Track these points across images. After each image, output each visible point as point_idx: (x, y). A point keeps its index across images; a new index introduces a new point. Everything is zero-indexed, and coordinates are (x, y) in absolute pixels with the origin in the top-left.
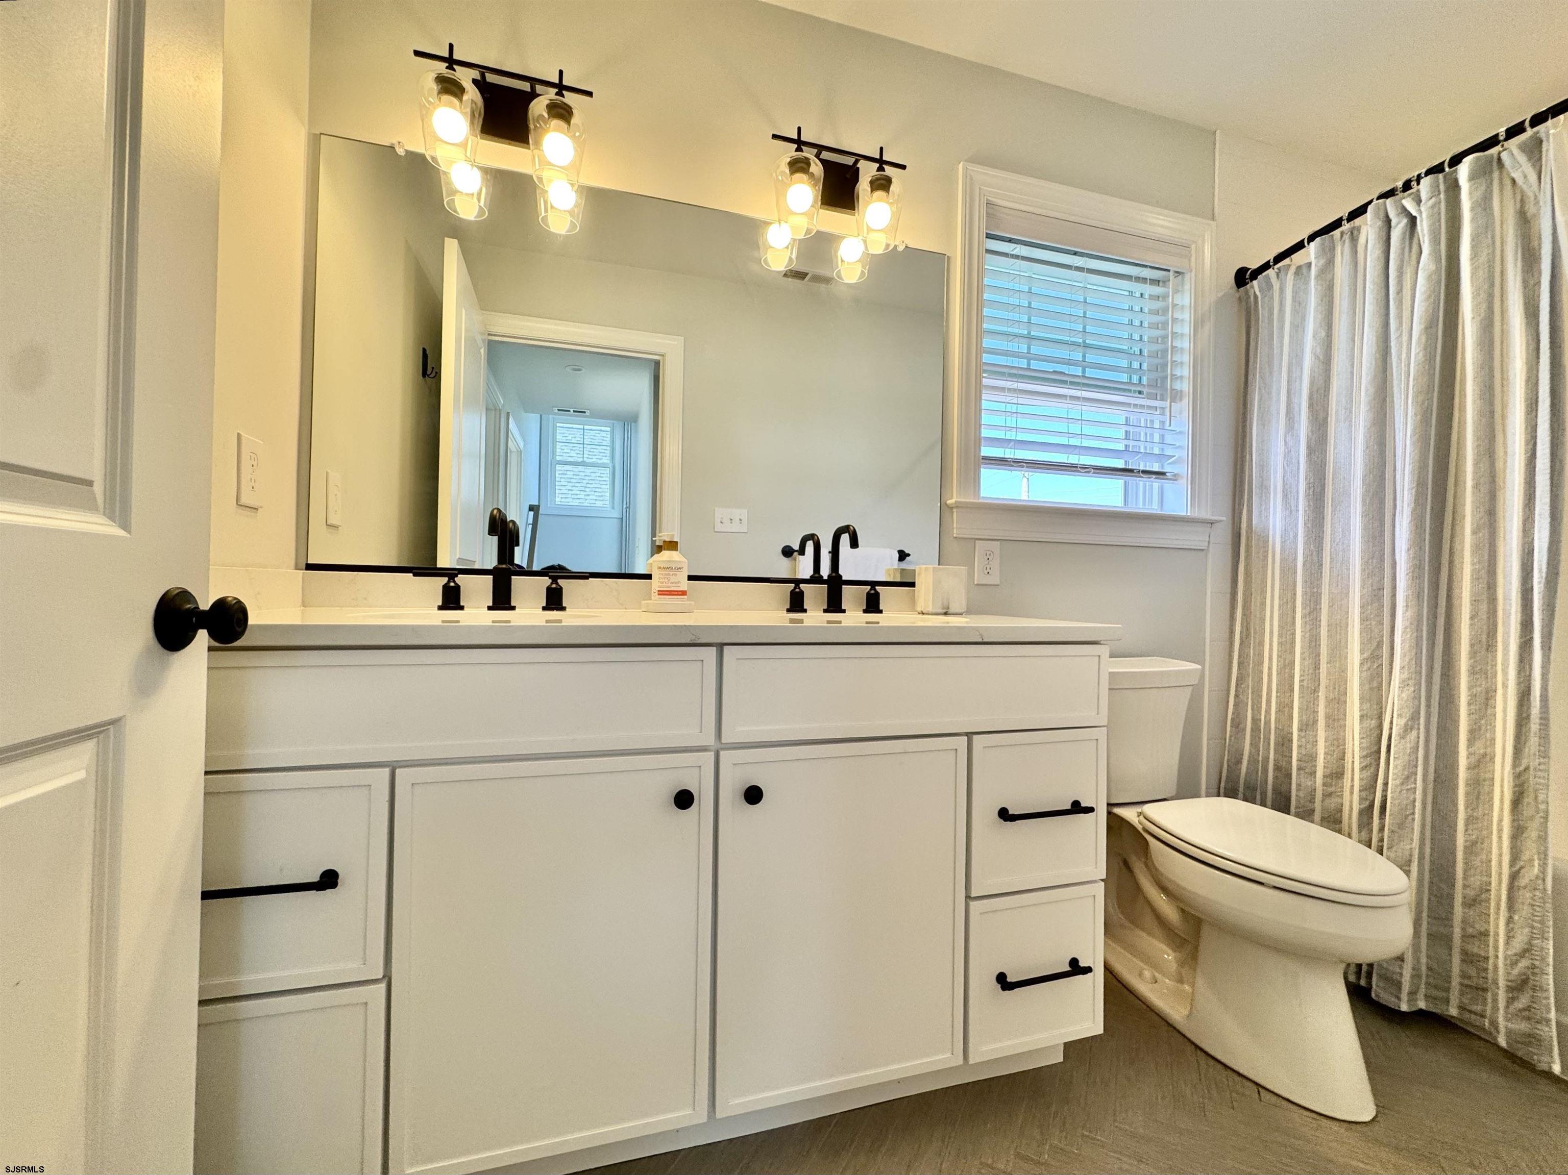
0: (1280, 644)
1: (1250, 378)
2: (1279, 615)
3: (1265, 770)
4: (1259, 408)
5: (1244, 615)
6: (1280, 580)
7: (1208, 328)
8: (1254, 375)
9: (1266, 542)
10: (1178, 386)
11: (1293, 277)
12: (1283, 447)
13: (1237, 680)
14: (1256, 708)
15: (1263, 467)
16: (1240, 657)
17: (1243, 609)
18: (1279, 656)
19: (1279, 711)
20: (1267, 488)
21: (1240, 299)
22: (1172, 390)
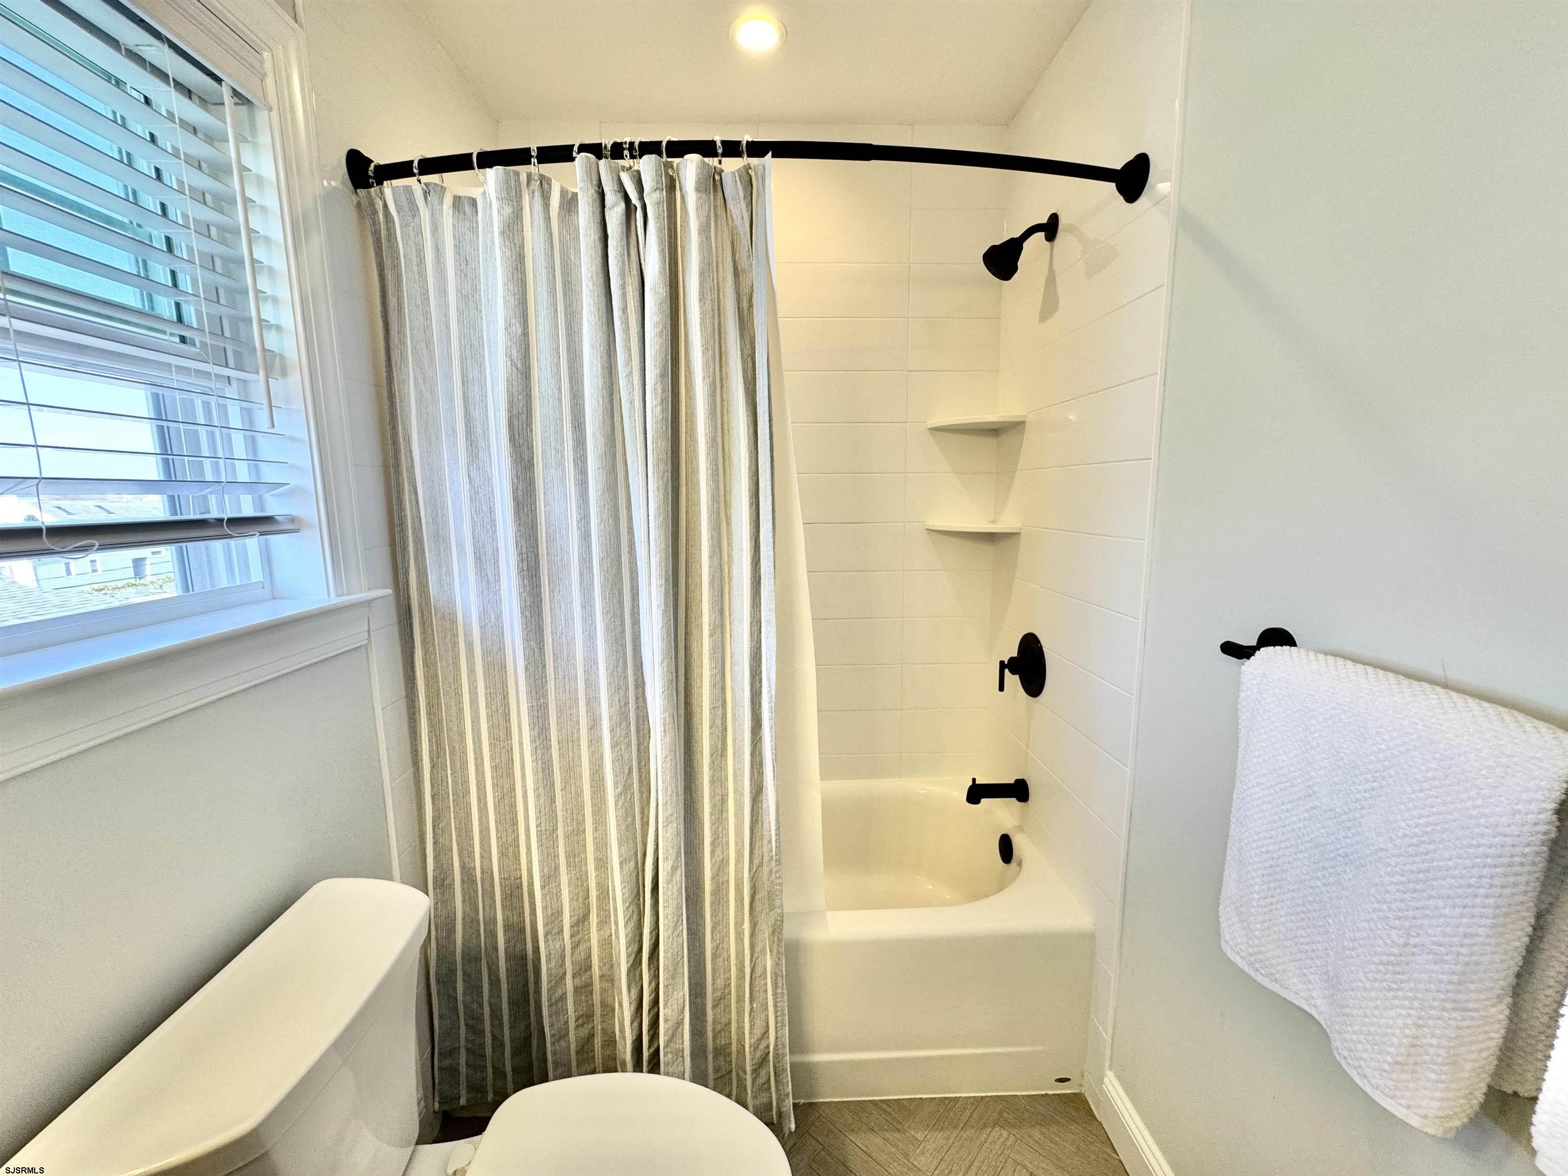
0: (495, 768)
1: (395, 356)
2: (489, 728)
3: (492, 934)
4: (420, 414)
5: (431, 725)
6: (485, 680)
7: (317, 243)
8: (403, 356)
9: (454, 621)
10: (272, 341)
11: (451, 212)
12: (467, 486)
13: (434, 821)
14: (466, 853)
15: (436, 506)
16: (432, 786)
17: (429, 719)
18: (495, 785)
19: (502, 854)
20: (446, 541)
21: (359, 205)
22: (264, 350)
